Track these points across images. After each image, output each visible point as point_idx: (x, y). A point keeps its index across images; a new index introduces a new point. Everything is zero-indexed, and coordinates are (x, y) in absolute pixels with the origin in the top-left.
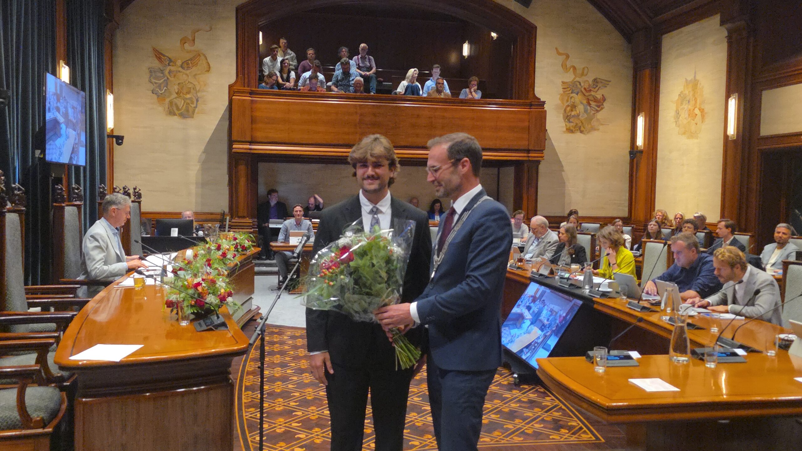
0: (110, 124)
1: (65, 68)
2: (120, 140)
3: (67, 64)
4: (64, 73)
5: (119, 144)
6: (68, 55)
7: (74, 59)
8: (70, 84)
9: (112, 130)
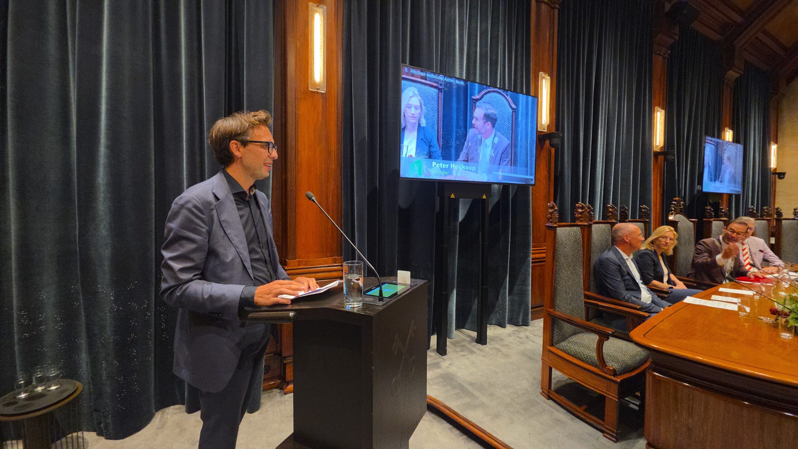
0: (773, 164)
1: (729, 132)
2: (781, 175)
3: (732, 129)
4: (729, 135)
5: (780, 178)
6: (733, 122)
7: (738, 124)
8: (733, 141)
9: (775, 169)
